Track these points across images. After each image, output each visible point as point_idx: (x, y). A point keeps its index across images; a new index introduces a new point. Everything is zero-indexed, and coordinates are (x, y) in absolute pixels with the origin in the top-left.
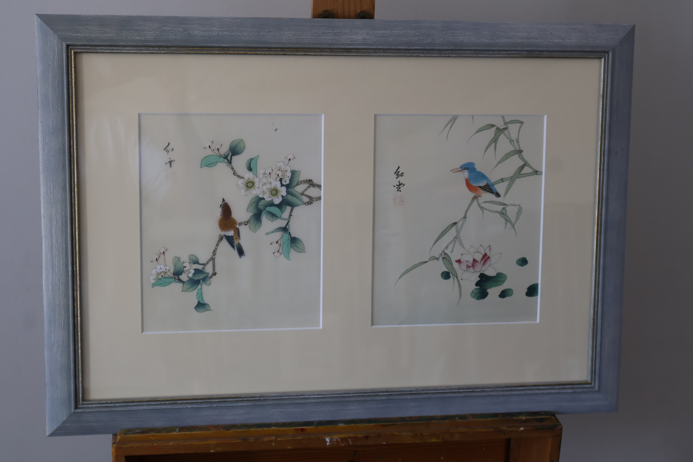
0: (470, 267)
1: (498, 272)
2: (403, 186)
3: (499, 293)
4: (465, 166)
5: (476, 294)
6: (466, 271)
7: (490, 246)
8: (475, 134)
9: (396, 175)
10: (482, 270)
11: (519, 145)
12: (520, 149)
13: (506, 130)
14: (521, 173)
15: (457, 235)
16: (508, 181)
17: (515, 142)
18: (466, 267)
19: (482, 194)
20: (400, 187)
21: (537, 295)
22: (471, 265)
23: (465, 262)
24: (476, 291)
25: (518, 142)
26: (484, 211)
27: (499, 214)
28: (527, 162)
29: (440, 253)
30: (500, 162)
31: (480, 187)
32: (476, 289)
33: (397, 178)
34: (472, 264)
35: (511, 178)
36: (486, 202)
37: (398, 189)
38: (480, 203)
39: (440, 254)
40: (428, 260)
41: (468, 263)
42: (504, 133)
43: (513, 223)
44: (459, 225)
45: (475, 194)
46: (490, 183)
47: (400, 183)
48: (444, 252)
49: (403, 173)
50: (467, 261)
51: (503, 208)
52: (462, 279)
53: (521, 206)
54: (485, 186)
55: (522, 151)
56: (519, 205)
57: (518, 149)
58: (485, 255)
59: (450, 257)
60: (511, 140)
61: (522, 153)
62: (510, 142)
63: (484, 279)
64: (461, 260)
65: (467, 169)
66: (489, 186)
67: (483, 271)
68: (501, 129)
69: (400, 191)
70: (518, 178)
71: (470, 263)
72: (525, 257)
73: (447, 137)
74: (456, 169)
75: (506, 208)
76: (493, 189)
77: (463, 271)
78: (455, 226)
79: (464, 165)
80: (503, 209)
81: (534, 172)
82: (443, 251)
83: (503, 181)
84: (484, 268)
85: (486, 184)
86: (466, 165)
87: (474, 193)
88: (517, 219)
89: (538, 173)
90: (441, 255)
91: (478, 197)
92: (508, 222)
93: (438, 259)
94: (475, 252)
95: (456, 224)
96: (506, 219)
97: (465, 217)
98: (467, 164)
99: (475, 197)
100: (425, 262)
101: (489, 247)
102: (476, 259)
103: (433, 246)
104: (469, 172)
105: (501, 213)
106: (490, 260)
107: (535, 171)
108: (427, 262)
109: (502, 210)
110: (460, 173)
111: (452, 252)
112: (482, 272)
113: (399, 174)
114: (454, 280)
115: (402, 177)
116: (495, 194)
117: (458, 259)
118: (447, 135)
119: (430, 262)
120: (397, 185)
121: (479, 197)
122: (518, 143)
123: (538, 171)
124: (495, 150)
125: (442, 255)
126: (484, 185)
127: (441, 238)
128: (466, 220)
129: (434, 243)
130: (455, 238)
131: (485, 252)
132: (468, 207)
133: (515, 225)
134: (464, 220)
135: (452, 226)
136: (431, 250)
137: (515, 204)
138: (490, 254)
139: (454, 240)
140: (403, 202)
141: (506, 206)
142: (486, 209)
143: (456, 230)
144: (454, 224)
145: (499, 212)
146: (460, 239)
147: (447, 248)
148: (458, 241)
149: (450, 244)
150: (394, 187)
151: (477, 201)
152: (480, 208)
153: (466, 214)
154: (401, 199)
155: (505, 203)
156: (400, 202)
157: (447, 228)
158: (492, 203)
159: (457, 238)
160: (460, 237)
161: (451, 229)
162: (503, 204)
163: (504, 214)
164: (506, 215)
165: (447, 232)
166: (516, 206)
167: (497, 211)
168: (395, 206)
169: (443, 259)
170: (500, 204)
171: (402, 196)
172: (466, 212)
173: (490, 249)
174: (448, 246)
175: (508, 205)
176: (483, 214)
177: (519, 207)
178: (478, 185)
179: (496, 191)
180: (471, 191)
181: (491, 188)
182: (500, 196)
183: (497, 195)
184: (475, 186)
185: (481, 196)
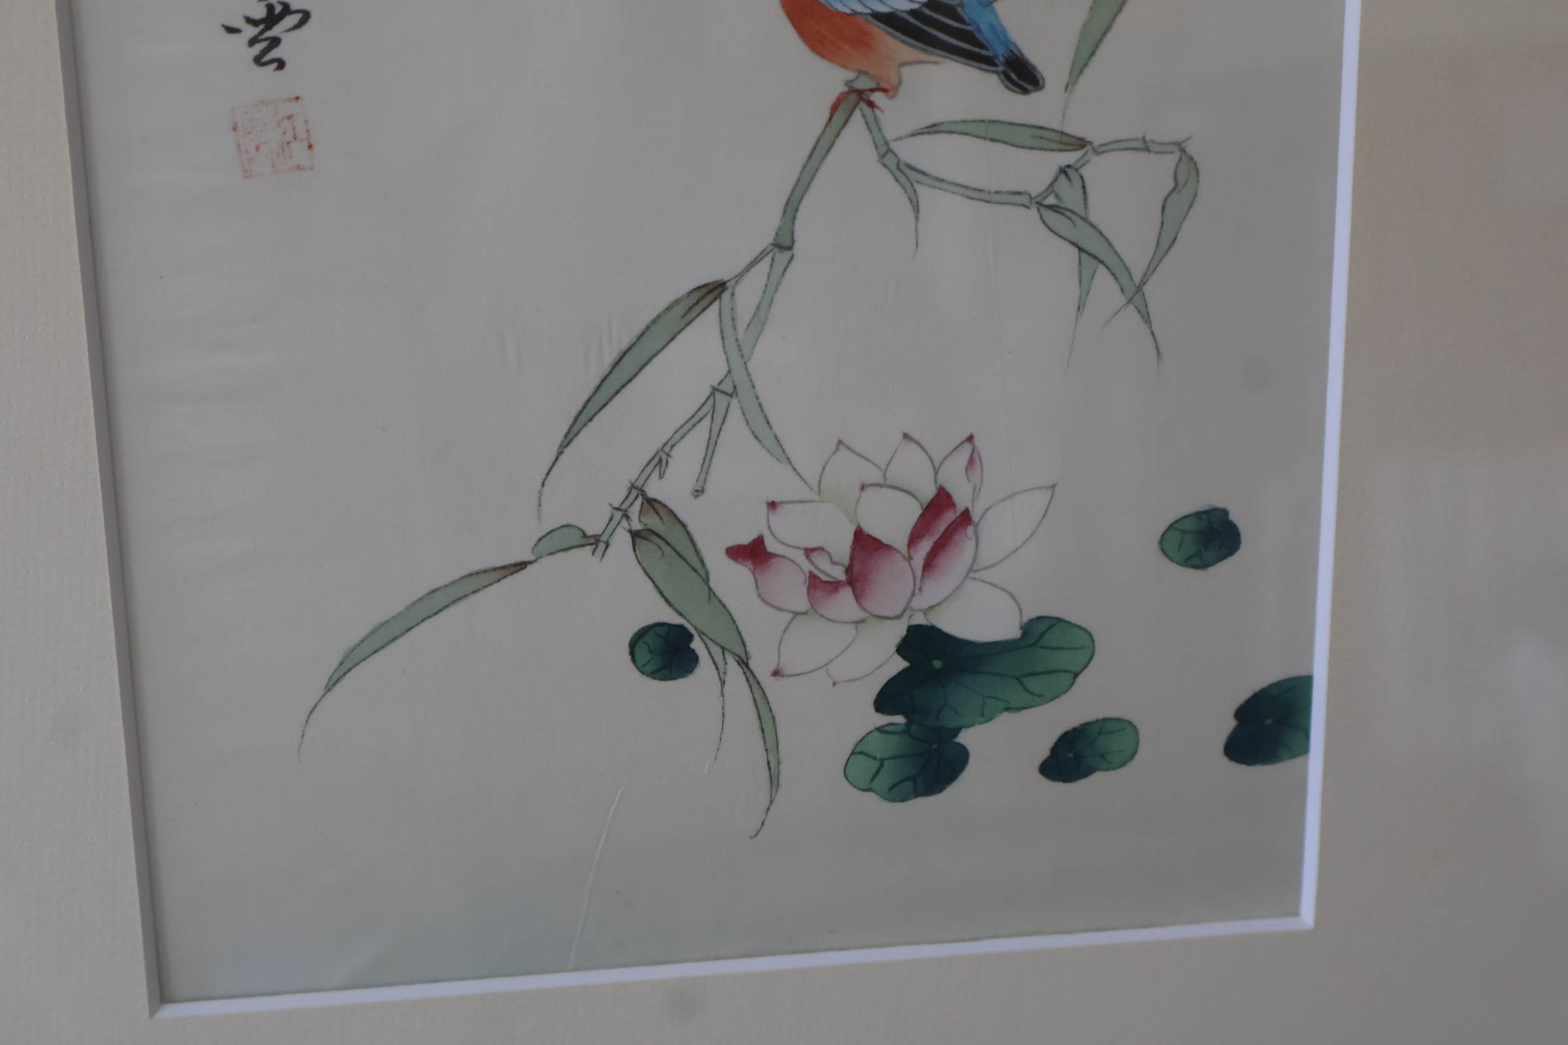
0: (833, 586)
1: (1030, 614)
2: (298, 26)
3: (1044, 753)
5: (882, 761)
6: (805, 613)
7: (970, 439)
10: (921, 602)
15: (729, 372)
18: (803, 590)
19: (906, 72)
20: (275, 32)
21: (1304, 750)
22: (839, 574)
23: (799, 557)
24: (881, 747)
26: (924, 192)
27: (1034, 210)
29: (617, 502)
31: (891, 21)
32: (880, 730)
34: (849, 570)
36: (933, 129)
37: (265, 51)
38: (890, 134)
39: (618, 509)
40: (526, 556)
41: (818, 558)
43: (1137, 279)
44: (746, 296)
45: (851, 75)
47: (270, 8)
48: (642, 492)
50: (809, 552)
51: (1064, 171)
52: (776, 673)
53: (1192, 148)
54: (926, 11)
56: (1180, 147)
58: (941, 501)
59: (684, 526)
63: (937, 664)
64: (771, 545)
66: (952, 12)
67: (926, 611)
69: (281, 64)
71: (833, 563)
72: (1219, 502)
75: (1083, 171)
76: (986, 34)
77: (790, 616)
78: (714, 309)
80: (1063, 177)
82: (633, 486)
84: (934, 590)
87: (844, 66)
88: (1165, 242)
90: (618, 515)
91: (877, 97)
92: (1101, 269)
93: (602, 546)
94: (863, 488)
95: (718, 297)
96: (1081, 249)
97: (783, 244)
99: (854, 97)
100: (504, 567)
101: (965, 452)
102: (873, 529)
103: (560, 453)
105: (1052, 207)
106: (976, 534)
108: (521, 566)
109: (1056, 179)
111: (699, 492)
112: (919, 619)
114: (723, 683)
116: (1001, 68)
117: (745, 538)
119: (546, 562)
120: (250, 21)
121: (885, 91)
125: (626, 516)
127: (618, 392)
128: (789, 262)
129: (566, 436)
130: (718, 394)
131: (936, 482)
132: (801, 173)
133: (1147, 289)
134: (779, 267)
135: (690, 309)
136: (543, 485)
137: (1148, 138)
138: (976, 491)
139: (714, 405)
140: (310, 147)
141: (1086, 154)
142: (936, 179)
143: (723, 343)
144: (703, 297)
145: (1033, 196)
146: (757, 398)
147: (660, 461)
148: (744, 414)
149: (682, 438)
150: (223, 31)
151: (867, 123)
152: (891, 171)
153: (793, 223)
154: (294, 129)
155: (1075, 128)
156: (283, 151)
157: (654, 322)
158: (978, 137)
159: (734, 395)
160: (754, 387)
161: (682, 329)
162: (1061, 143)
163: (1068, 214)
164: (1082, 218)
165: (656, 355)
166: (1157, 153)
167: (1019, 193)
168: (251, 176)
169: (638, 541)
170: (1041, 138)
171: (297, 98)
172: (787, 204)
173: (971, 461)
174: (667, 449)
175: (1095, 145)
176: (917, 218)
177: (1180, 159)
178: (871, 9)
179: (1014, 44)
180: (822, 55)
181: (968, 21)
182: (1041, 83)
183: (1014, 73)
184: (850, 15)
185: (900, 83)
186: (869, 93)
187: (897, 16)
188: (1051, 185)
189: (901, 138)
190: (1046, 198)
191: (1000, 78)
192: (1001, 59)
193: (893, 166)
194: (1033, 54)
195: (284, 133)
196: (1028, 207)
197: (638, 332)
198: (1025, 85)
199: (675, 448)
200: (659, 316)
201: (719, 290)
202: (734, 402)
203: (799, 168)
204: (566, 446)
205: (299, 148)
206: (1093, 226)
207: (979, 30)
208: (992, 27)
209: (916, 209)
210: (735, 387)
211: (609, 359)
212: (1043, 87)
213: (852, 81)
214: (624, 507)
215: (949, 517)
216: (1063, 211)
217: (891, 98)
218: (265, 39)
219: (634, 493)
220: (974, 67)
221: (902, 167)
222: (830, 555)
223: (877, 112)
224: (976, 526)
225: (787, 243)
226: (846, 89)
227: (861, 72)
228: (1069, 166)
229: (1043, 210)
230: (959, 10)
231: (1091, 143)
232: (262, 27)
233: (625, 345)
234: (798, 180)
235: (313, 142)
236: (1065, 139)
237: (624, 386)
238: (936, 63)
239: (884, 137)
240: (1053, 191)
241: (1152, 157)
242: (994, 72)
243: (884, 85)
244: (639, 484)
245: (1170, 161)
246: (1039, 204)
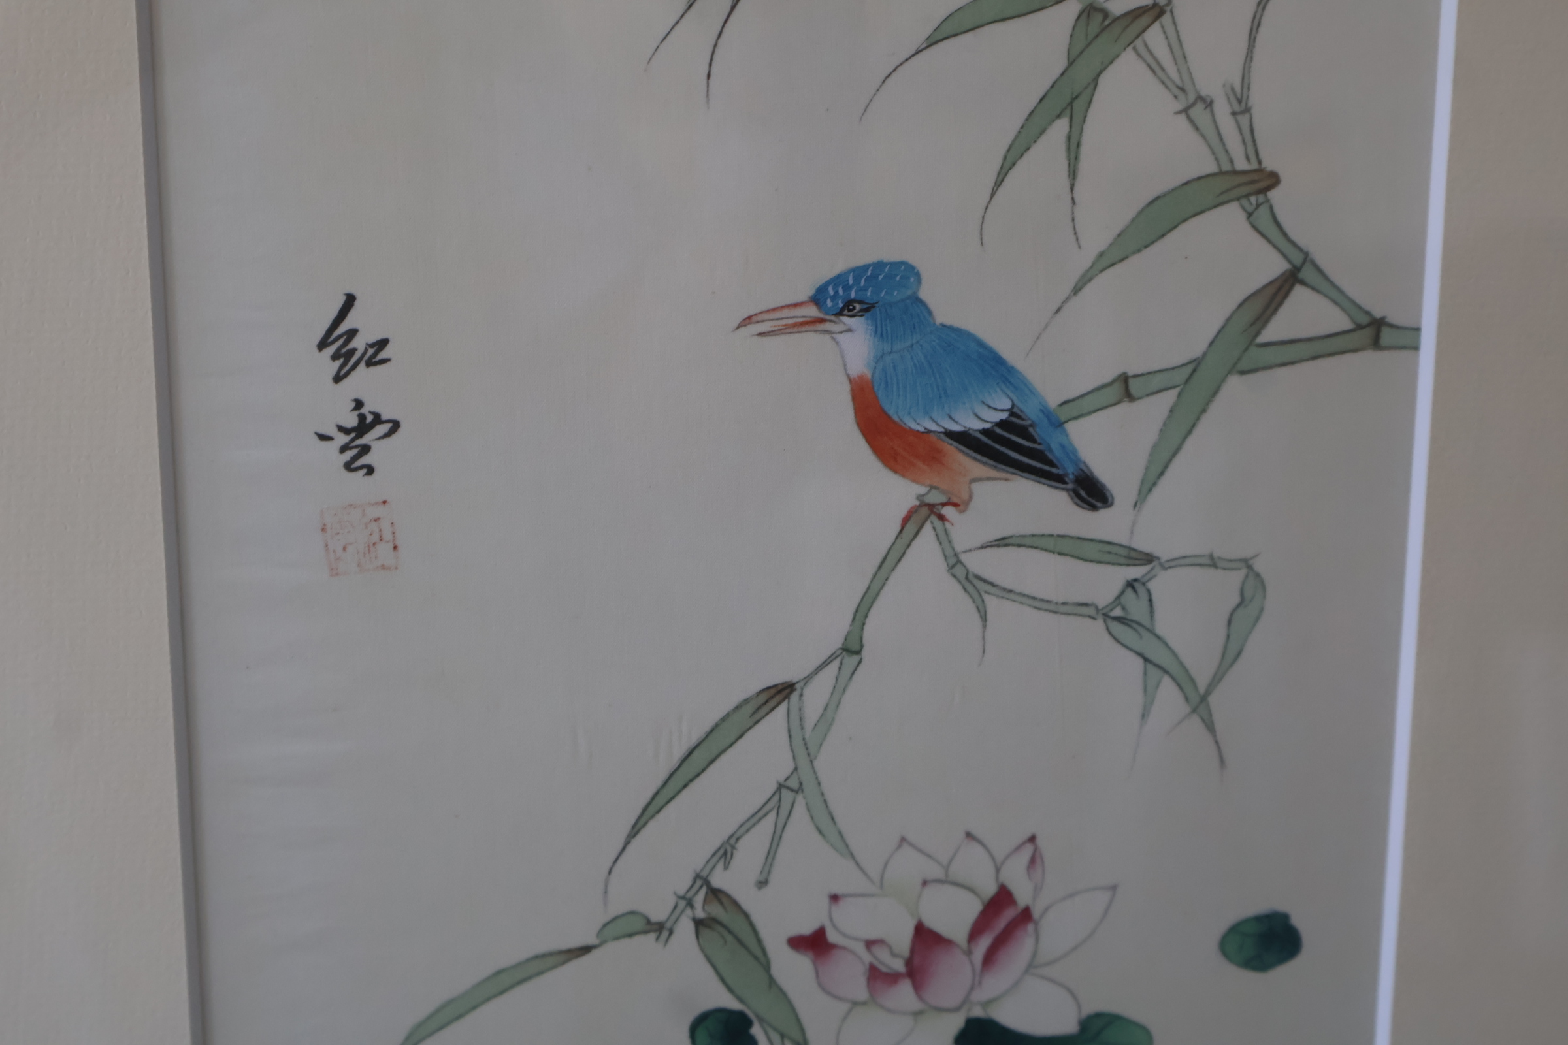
0: (892, 978)
1: (1089, 1008)
2: (387, 435)
4: (847, 288)
6: (864, 1003)
7: (1032, 839)
8: (918, 52)
9: (335, 357)
10: (980, 995)
11: (1250, 138)
12: (1255, 166)
13: (1157, 25)
14: (1262, 339)
15: (796, 769)
16: (1170, 397)
17: (1222, 110)
18: (862, 981)
19: (976, 487)
20: (365, 440)
22: (899, 966)
23: (860, 949)
25: (1248, 110)
26: (992, 603)
27: (1100, 621)
28: (1306, 254)
29: (682, 892)
30: (1106, 261)
31: (963, 439)
33: (338, 379)
34: (909, 963)
35: (1190, 368)
36: (1002, 542)
37: (355, 458)
38: (959, 547)
39: (683, 898)
40: (591, 940)
41: (879, 950)
42: (1139, 43)
43: (1202, 690)
44: (814, 697)
45: (923, 490)
46: (1030, 411)
47: (362, 417)
48: (706, 882)
49: (382, 344)
50: (869, 944)
51: (1131, 584)
53: (1259, 566)
54: (998, 431)
55: (1273, 180)
56: (1247, 563)
57: (1241, 164)
58: (1002, 898)
59: (746, 916)
60: (1192, 97)
61: (1273, 195)
62: (1185, 111)
64: (832, 937)
65: (866, 310)
66: (1023, 432)
67: (986, 1004)
68: (1118, 18)
69: (370, 470)
70: (1242, 373)
71: (894, 955)
72: (1281, 906)
73: (709, 76)
74: (786, 313)
75: (1150, 585)
76: (1056, 453)
78: (782, 709)
79: (838, 280)
80: (1129, 591)
81: (1359, 327)
82: (698, 876)
83: (1129, 396)
84: (995, 983)
85: (1004, 416)
86: (857, 279)
87: (915, 481)
88: (1230, 657)
89: (1387, 336)
90: (682, 904)
91: (948, 511)
92: (1166, 680)
93: (665, 934)
94: (925, 883)
95: (787, 697)
96: (1146, 660)
97: (852, 648)
98: (859, 271)
99: (925, 511)
100: (569, 951)
101: (1028, 851)
102: (935, 923)
103: (627, 843)
104: (879, 333)
105: (1118, 619)
106: (1037, 932)
107: (1364, 320)
108: (586, 950)
109: (1123, 592)
110: (810, 340)
111: (762, 883)
112: (978, 1012)
113: (354, 351)
115: (372, 369)
116: (1070, 486)
117: (807, 928)
118: (710, 65)
119: (611, 948)
120: (341, 429)
121: (955, 505)
122: (1244, 120)
123: (1391, 319)
124: (1073, 173)
125: (690, 904)
126: (987, 426)
127: (685, 786)
128: (858, 666)
129: (633, 827)
130: (784, 791)
131: (997, 878)
132: (872, 581)
133: (1212, 699)
134: (847, 671)
135: (759, 708)
136: (610, 872)
137: (1215, 555)
138: (1037, 889)
139: (780, 800)
140: (395, 548)
141: (1152, 569)
142: (1004, 589)
143: (791, 741)
144: (772, 698)
145: (1100, 607)
146: (822, 794)
147: (725, 853)
148: (809, 810)
149: (748, 831)
150: (316, 438)
151: (937, 535)
152: (960, 582)
153: (862, 629)
154: (380, 531)
155: (1143, 544)
156: (369, 551)
157: (723, 720)
158: (1046, 550)
159: (800, 791)
160: (819, 784)
161: (750, 728)
162: (1129, 558)
163: (1134, 625)
164: (1148, 629)
165: (724, 751)
166: (1225, 569)
167: (1086, 605)
168: (337, 574)
169: (702, 929)
170: (1110, 553)
171: (384, 502)
172: (857, 611)
173: (1033, 861)
174: (732, 841)
175: (1164, 559)
176: (984, 627)
177: (1247, 576)
178: (944, 428)
179: (1084, 463)
180: (895, 471)
181: (1039, 441)
182: (1110, 499)
183: (1083, 489)
184: (923, 433)
185: (971, 497)
186: (940, 507)
187: (969, 435)
188: (1119, 597)
189: (970, 550)
190: (1111, 610)
191: (1069, 495)
192: (1071, 477)
193: (962, 577)
194: (1103, 472)
195: (371, 534)
196: (1094, 618)
197: (707, 728)
198: (1093, 501)
199: (741, 842)
200: (728, 715)
201: (787, 691)
202: (800, 799)
203: (870, 576)
204: (634, 836)
205: (384, 549)
206: (1159, 638)
207: (1050, 450)
208: (1063, 447)
209: (984, 619)
210: (801, 784)
211: (679, 752)
212: (1112, 504)
213: (923, 495)
214: (689, 895)
215: (1008, 915)
216: (1129, 623)
217: (962, 512)
218: (357, 447)
219: (699, 883)
220: (1044, 484)
221: (971, 577)
222: (890, 948)
223: (947, 525)
224: (1036, 924)
225: (856, 647)
226: (917, 503)
227: (932, 487)
228: (1136, 580)
229: (1109, 621)
230: (1031, 429)
231: (1158, 558)
232: (353, 435)
233: (694, 740)
234: (868, 588)
235: (398, 543)
236: (1133, 554)
237: (692, 780)
238: (1007, 480)
239: (953, 549)
240: (1120, 604)
241: (1219, 572)
242: (1063, 489)
243: (955, 500)
244: (704, 874)
245: (1237, 577)
246: (1106, 615)
